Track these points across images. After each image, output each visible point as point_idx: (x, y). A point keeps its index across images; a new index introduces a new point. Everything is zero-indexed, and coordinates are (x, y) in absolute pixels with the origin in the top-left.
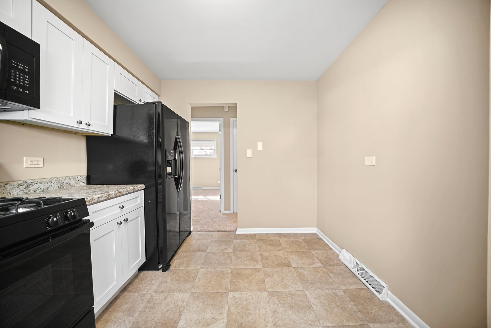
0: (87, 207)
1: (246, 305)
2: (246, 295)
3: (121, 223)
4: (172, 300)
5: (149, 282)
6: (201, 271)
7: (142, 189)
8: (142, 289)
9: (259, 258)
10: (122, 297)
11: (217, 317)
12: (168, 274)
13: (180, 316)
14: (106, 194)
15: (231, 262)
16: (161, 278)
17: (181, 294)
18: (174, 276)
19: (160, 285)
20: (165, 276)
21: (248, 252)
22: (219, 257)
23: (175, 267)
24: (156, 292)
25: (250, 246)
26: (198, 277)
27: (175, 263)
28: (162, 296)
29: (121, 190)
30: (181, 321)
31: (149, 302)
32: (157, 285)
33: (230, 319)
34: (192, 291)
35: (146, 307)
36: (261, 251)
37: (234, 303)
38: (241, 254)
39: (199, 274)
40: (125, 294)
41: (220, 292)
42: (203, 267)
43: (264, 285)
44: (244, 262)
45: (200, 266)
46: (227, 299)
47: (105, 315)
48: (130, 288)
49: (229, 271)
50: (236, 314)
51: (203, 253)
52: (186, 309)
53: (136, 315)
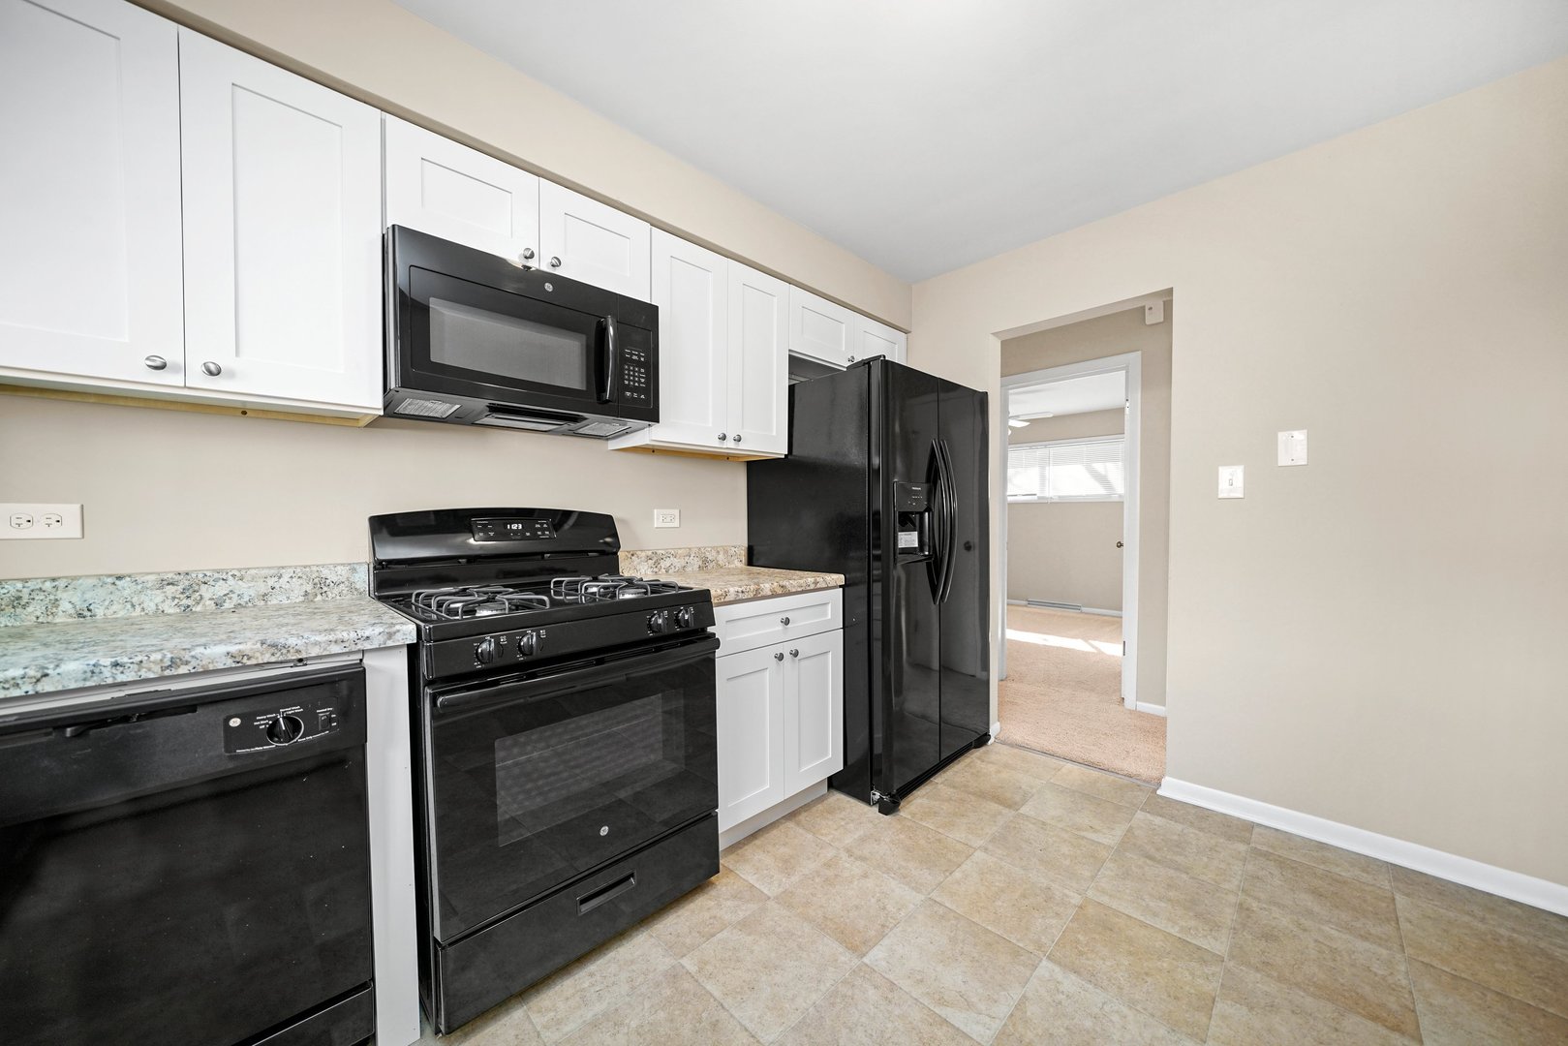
0: (714, 609)
1: (1088, 1032)
2: (1104, 1004)
3: (781, 657)
4: (877, 889)
5: (843, 823)
6: (979, 855)
7: (840, 586)
8: (823, 831)
9: (1229, 916)
10: (782, 827)
11: (974, 1000)
12: (890, 824)
13: (883, 936)
14: (752, 587)
15: (1093, 878)
16: (870, 825)
17: (902, 885)
18: (902, 836)
19: (863, 840)
20: (882, 825)
21: (1184, 876)
22: (1055, 842)
23: (914, 815)
24: (849, 851)
25: (1205, 859)
26: (964, 866)
27: (918, 802)
28: (857, 868)
29: (785, 583)
30: (878, 947)
31: (827, 865)
32: (856, 837)
33: (1013, 1034)
34: (934, 895)
35: (818, 873)
36: (1249, 895)
37: (1049, 1000)
38: (1146, 868)
39: (968, 862)
40: (790, 824)
41: (1014, 941)
42: (990, 847)
43: (1205, 1020)
44: (1146, 897)
45: (980, 843)
46: (1028, 975)
47: (746, 847)
48: (802, 817)
49: (1073, 901)
50: (1040, 1032)
51: (1005, 811)
52: (900, 928)
53: (795, 879)
